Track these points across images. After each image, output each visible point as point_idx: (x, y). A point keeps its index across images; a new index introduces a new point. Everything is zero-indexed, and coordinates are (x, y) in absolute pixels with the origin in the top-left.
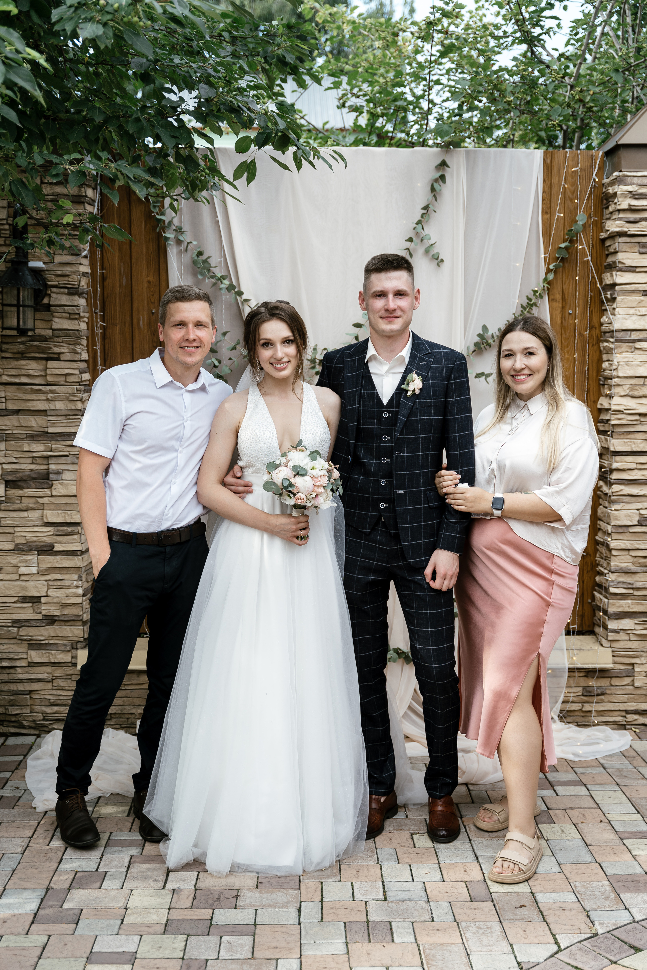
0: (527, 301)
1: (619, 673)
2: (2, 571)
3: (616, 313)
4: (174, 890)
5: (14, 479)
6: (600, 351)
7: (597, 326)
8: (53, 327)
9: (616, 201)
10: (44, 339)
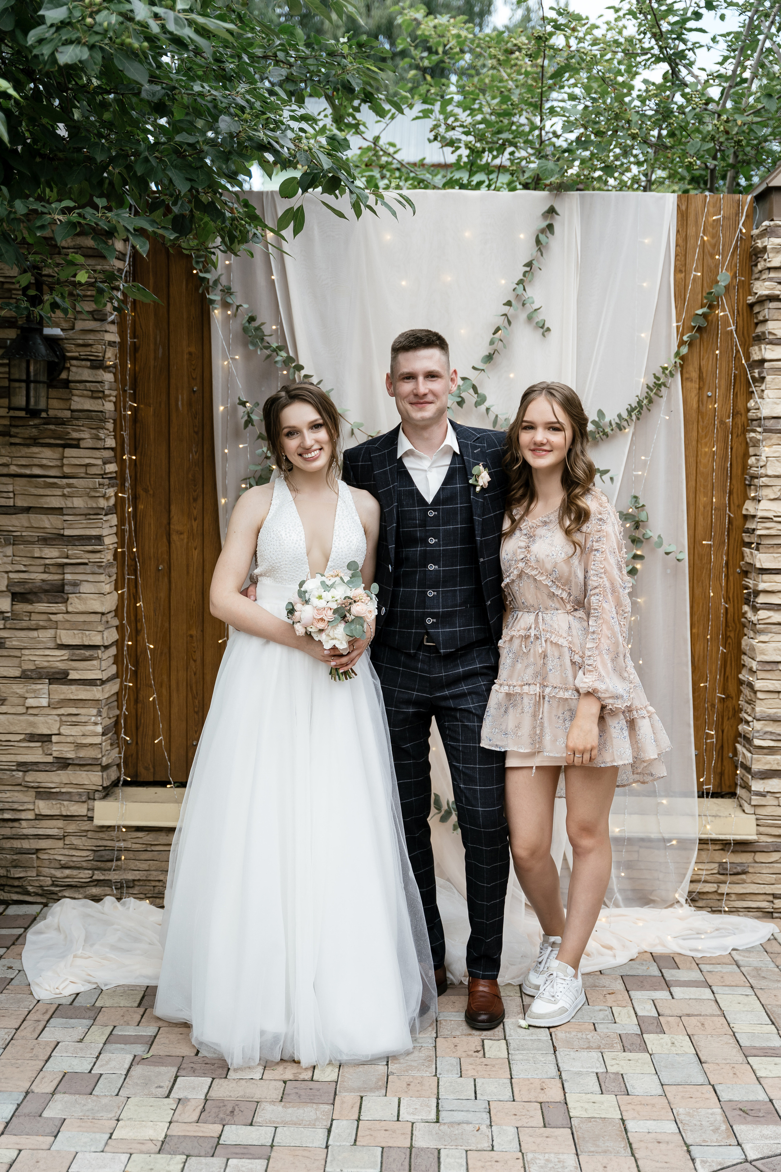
0: (655, 380)
1: (765, 846)
2: (6, 703)
3: (765, 396)
4: (180, 1100)
5: (22, 591)
6: (747, 443)
7: (743, 412)
8: (72, 408)
9: (766, 257)
10: (60, 422)
